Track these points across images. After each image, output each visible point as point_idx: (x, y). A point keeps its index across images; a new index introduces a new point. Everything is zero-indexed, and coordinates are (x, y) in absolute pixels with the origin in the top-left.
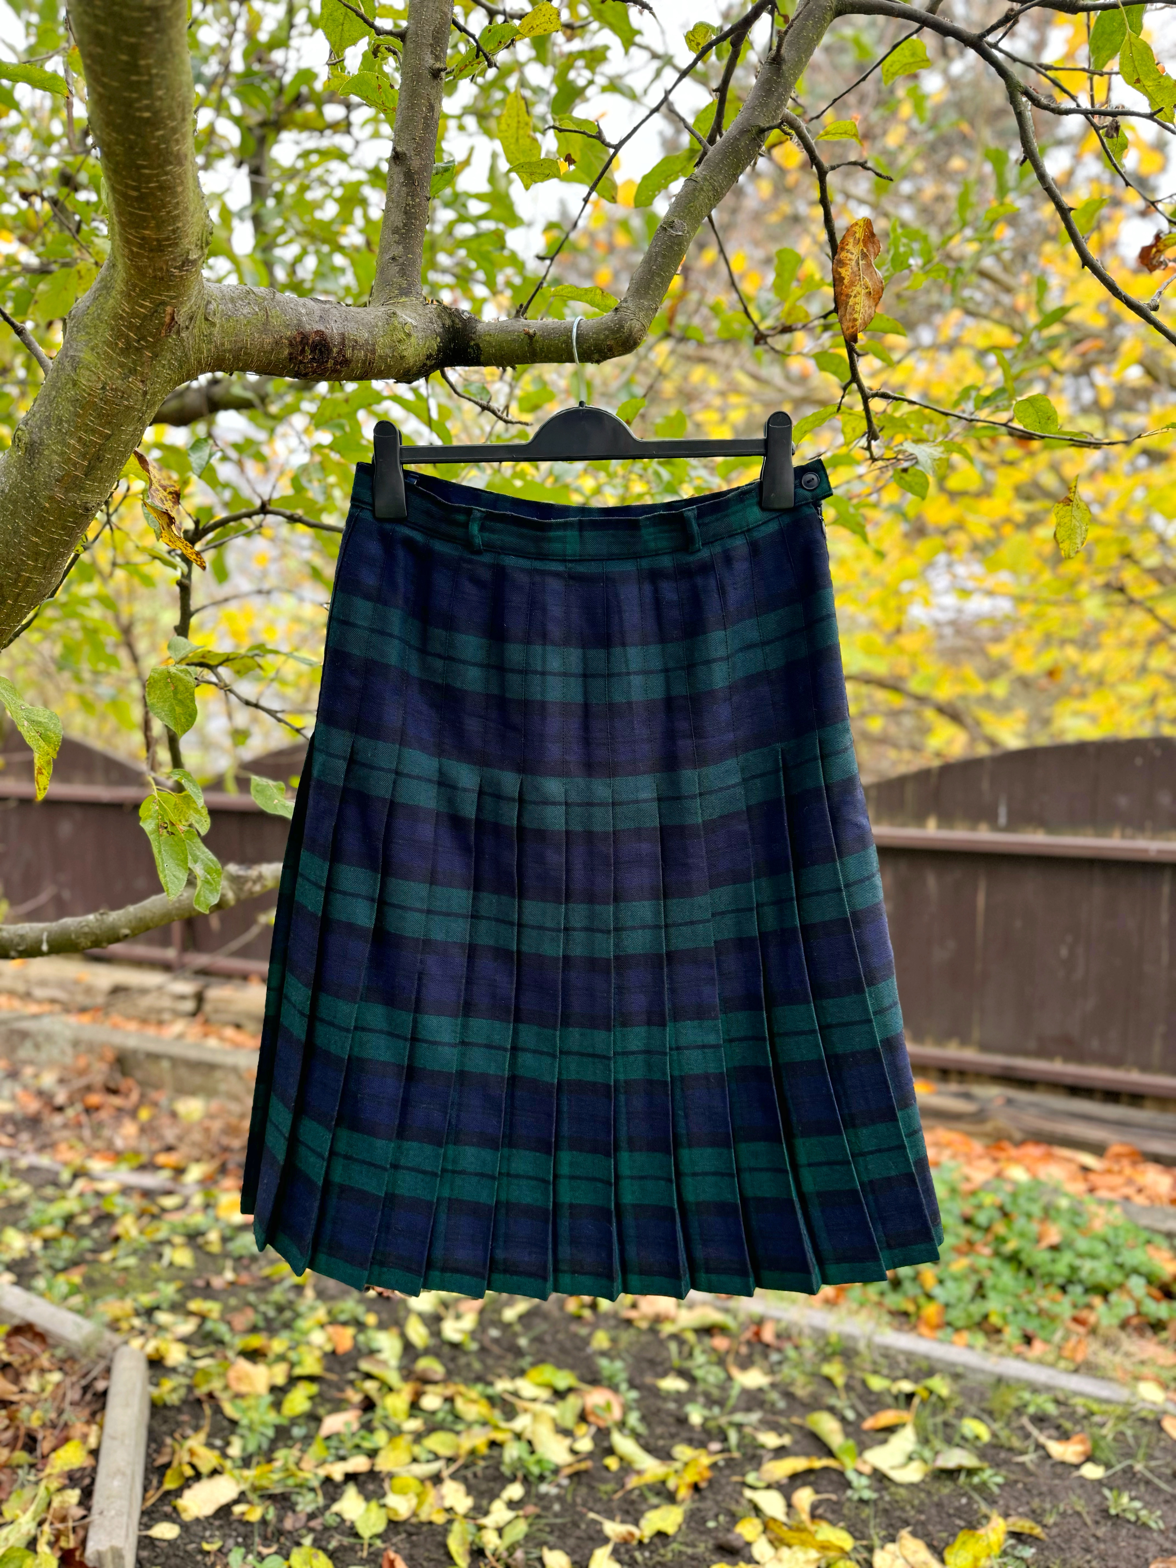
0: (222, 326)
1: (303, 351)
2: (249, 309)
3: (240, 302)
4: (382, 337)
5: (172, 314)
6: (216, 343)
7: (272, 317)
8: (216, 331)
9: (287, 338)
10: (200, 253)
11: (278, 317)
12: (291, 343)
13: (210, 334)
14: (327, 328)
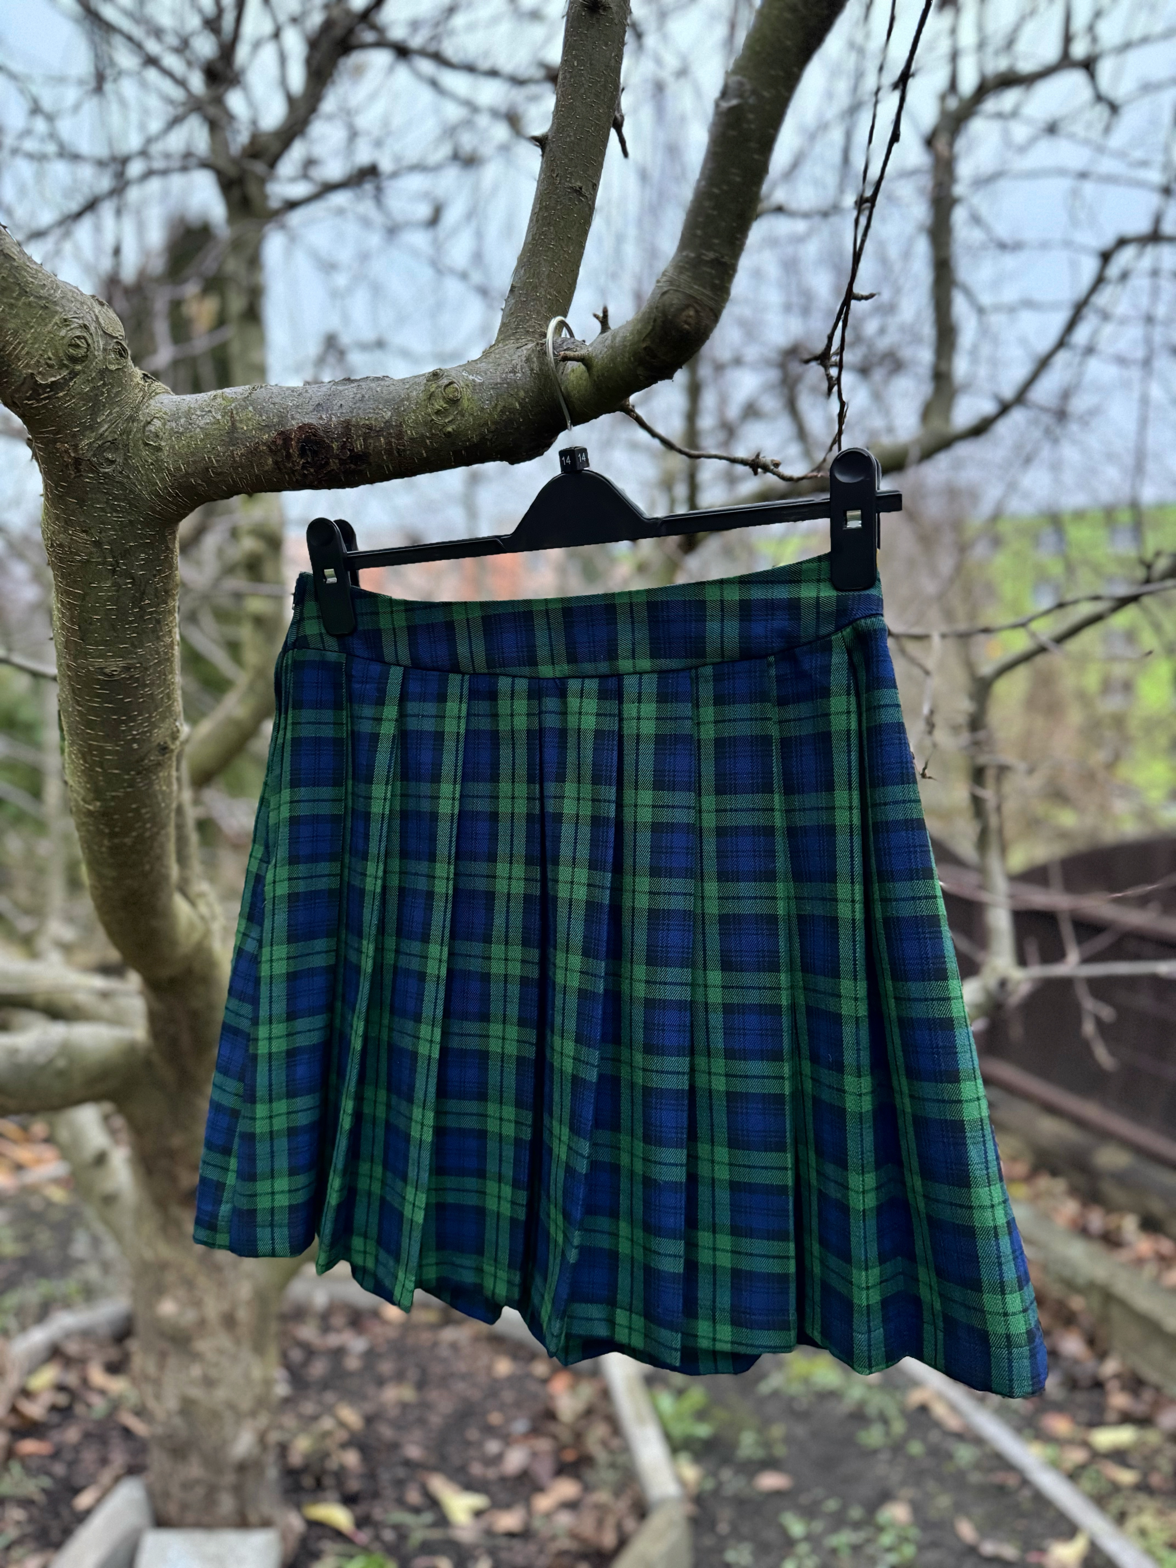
0: (172, 447)
1: (289, 456)
2: (208, 419)
3: (198, 413)
4: (414, 411)
5: (66, 451)
6: (169, 470)
7: (241, 421)
8: (164, 455)
9: (264, 444)
10: (65, 373)
11: (249, 419)
12: (271, 450)
13: (157, 461)
14: (321, 418)
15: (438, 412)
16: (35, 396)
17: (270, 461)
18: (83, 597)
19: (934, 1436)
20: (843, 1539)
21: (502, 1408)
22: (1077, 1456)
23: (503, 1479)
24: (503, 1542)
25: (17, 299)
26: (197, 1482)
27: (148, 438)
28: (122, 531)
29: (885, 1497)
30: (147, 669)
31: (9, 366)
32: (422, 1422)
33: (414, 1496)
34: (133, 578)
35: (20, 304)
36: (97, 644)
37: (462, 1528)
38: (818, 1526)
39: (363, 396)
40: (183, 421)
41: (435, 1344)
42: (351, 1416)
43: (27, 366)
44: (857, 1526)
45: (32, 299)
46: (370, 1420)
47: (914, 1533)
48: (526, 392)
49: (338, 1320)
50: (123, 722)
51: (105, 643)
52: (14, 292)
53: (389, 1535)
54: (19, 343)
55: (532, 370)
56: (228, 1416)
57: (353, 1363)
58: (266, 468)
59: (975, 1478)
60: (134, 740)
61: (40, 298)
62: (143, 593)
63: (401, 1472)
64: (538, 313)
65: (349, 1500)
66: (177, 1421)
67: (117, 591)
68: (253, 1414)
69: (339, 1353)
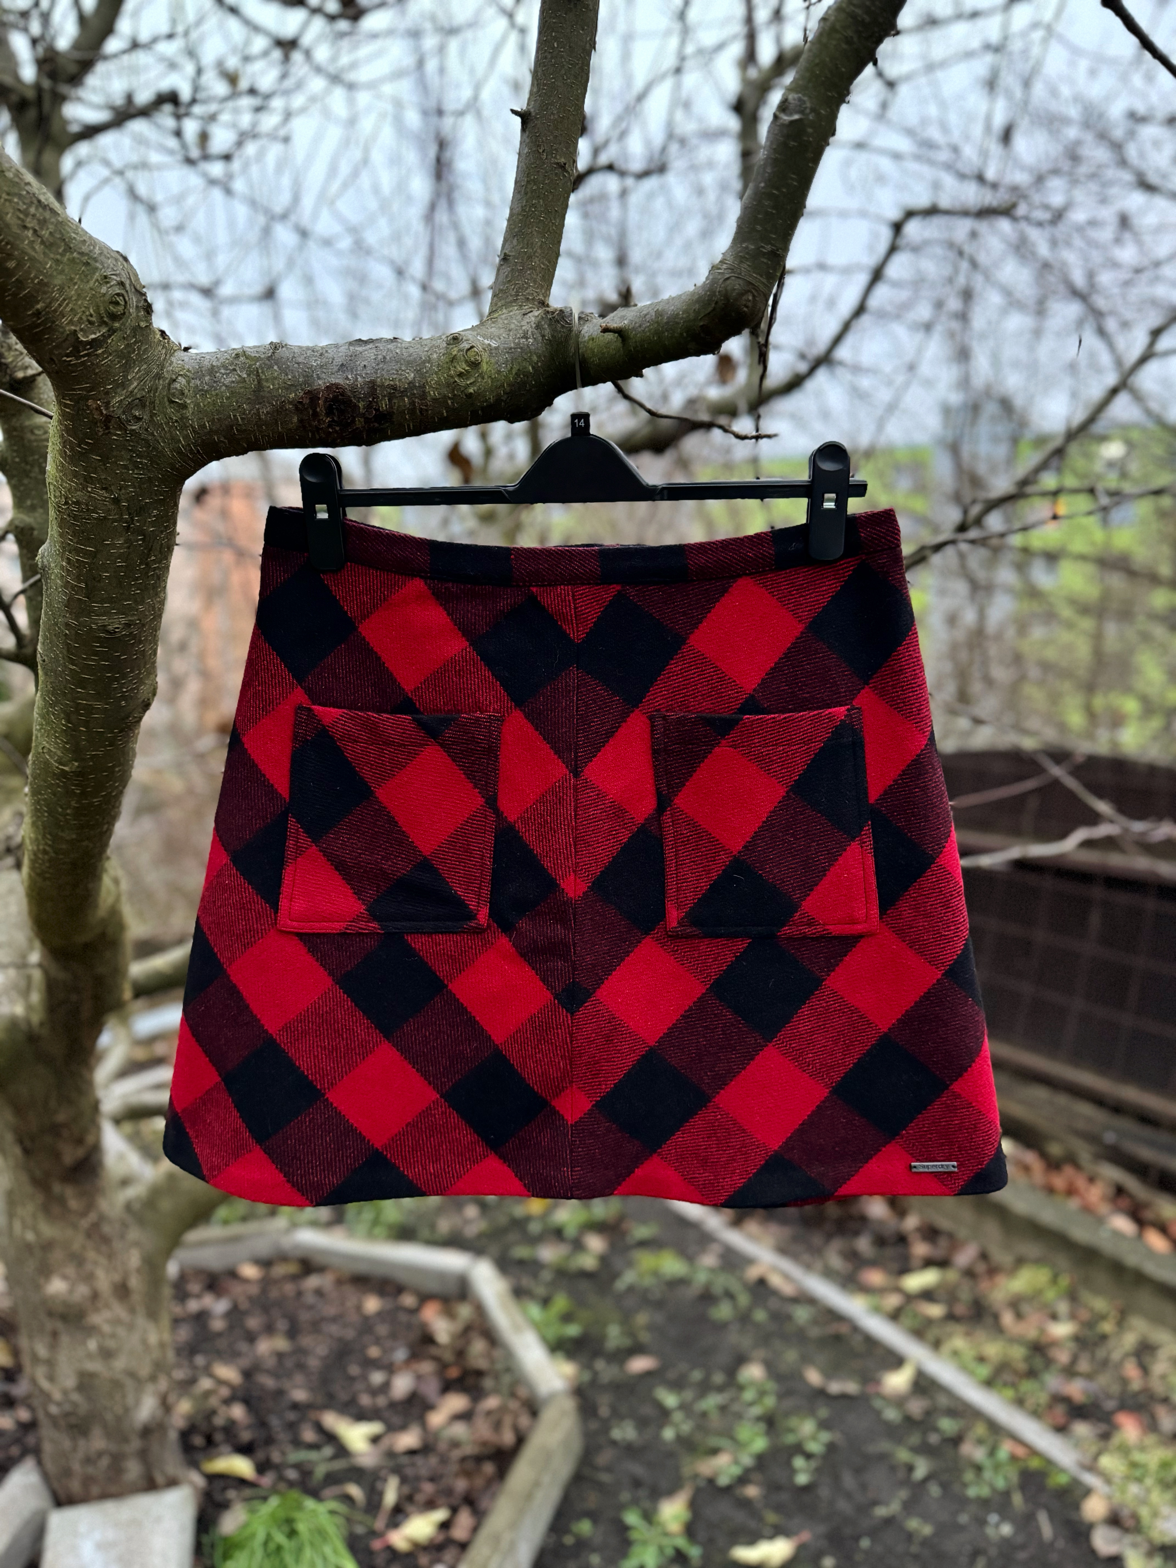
0: (197, 405)
1: (315, 415)
2: (233, 378)
3: (223, 371)
4: (436, 373)
5: (98, 408)
6: (193, 428)
7: (267, 380)
8: (189, 413)
9: (290, 403)
10: (104, 330)
11: (275, 378)
12: (297, 408)
13: (182, 418)
14: (347, 378)
15: (461, 375)
16: (76, 353)
17: (295, 419)
18: (93, 555)
19: (773, 1303)
20: (711, 1402)
21: (378, 1341)
22: (893, 1301)
23: (393, 1405)
24: (405, 1460)
25: (62, 255)
26: (100, 1454)
27: (174, 395)
28: (140, 488)
29: (741, 1360)
30: (144, 625)
31: (54, 322)
32: (301, 1367)
33: (309, 1435)
34: (144, 535)
35: (65, 259)
36: (102, 601)
37: (362, 1455)
38: (688, 1395)
39: (384, 358)
40: (207, 378)
41: (299, 1294)
42: (228, 1373)
43: (71, 322)
44: (720, 1389)
45: (75, 254)
46: (247, 1374)
47: (771, 1386)
48: (539, 357)
49: (194, 1287)
50: (116, 679)
51: (111, 600)
52: (60, 248)
53: (292, 1474)
54: (64, 300)
55: (543, 336)
56: (129, 1383)
57: (218, 1325)
58: (291, 426)
59: (815, 1332)
60: (123, 697)
61: (82, 254)
62: (150, 550)
63: (291, 1416)
64: (535, 282)
65: (245, 1450)
66: (76, 1397)
67: (128, 548)
68: (153, 1378)
69: (201, 1317)
